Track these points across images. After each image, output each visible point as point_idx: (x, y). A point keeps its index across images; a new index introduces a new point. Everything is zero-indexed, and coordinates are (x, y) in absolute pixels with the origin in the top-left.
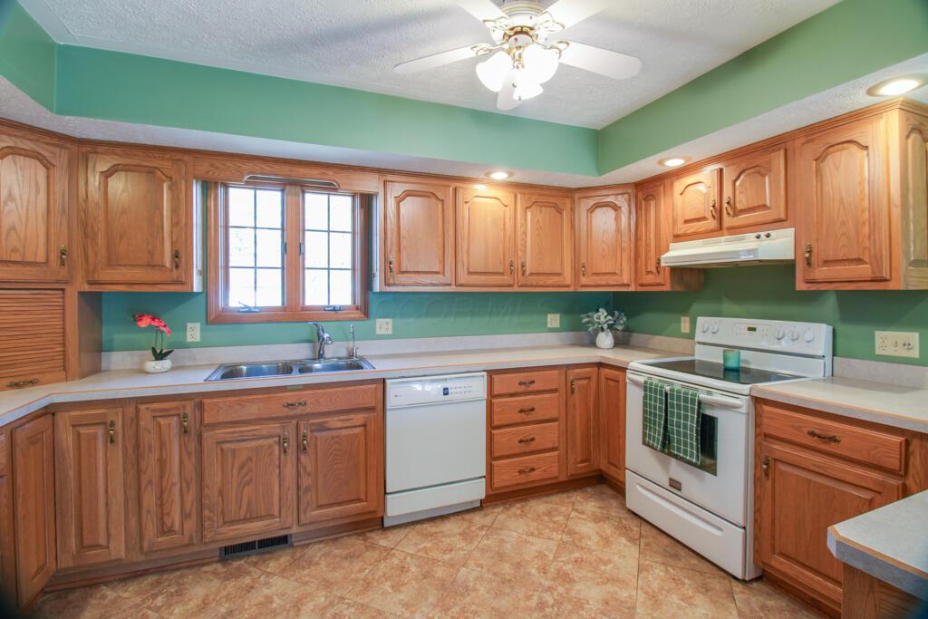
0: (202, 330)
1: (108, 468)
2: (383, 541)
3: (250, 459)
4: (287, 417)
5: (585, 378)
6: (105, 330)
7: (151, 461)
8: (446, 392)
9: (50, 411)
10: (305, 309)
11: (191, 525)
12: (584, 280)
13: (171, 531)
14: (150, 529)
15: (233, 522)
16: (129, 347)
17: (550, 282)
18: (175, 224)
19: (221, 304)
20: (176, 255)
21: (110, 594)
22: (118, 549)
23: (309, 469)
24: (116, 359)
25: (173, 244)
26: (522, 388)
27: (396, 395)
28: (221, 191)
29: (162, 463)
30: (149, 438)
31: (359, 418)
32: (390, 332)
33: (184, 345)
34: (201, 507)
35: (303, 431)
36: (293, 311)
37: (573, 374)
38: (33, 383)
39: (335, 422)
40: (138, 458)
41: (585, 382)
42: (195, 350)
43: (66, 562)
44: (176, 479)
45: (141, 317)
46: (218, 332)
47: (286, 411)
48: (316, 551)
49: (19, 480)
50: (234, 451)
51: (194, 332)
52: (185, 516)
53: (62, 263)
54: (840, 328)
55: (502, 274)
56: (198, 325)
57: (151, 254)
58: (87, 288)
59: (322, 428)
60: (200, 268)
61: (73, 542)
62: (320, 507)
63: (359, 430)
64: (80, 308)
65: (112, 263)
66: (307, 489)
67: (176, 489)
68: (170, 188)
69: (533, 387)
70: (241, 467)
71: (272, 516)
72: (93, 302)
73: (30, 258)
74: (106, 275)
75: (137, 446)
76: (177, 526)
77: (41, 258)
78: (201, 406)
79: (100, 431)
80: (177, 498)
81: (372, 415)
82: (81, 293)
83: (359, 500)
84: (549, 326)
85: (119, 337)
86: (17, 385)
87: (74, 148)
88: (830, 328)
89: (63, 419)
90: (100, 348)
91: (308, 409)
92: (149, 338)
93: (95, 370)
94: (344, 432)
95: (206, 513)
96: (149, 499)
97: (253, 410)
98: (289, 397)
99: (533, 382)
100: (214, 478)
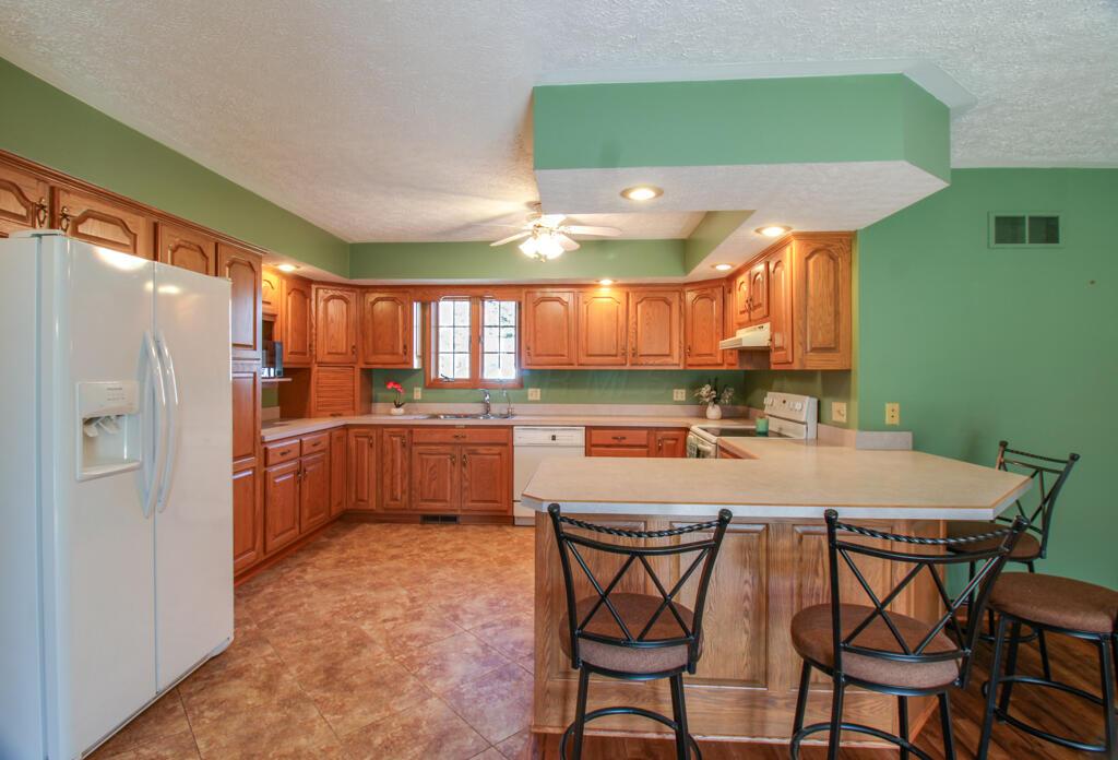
0: (422, 393)
1: (369, 460)
2: (509, 529)
3: (435, 465)
4: (455, 444)
5: (673, 439)
6: (374, 390)
7: (388, 459)
8: (554, 438)
9: (346, 427)
10: (482, 380)
11: (406, 497)
12: (690, 361)
13: (396, 500)
14: (387, 497)
15: (426, 500)
16: (385, 401)
17: (657, 362)
18: (405, 329)
19: (433, 376)
20: (405, 347)
21: (368, 526)
22: (372, 504)
23: (467, 476)
24: (379, 407)
25: (404, 341)
26: (616, 442)
27: (521, 437)
28: (433, 304)
29: (393, 461)
30: (387, 447)
31: (496, 449)
32: (538, 398)
33: (412, 401)
34: (411, 489)
35: (464, 453)
36: (475, 382)
37: (660, 435)
38: (340, 415)
39: (481, 450)
40: (383, 456)
41: (673, 442)
42: (418, 405)
43: (350, 506)
44: (399, 471)
45: (388, 384)
46: (431, 394)
47: (454, 440)
48: (470, 530)
49: (333, 455)
50: (427, 460)
51: (418, 393)
52: (403, 492)
53: (353, 353)
54: (822, 399)
55: (616, 356)
56: (420, 389)
57: (393, 347)
58: (364, 366)
59: (474, 453)
60: (419, 354)
61: (353, 496)
62: (473, 501)
63: (497, 457)
64: (361, 377)
65: (375, 352)
66: (466, 488)
67: (399, 476)
68: (403, 309)
69: (624, 442)
70: (431, 469)
71: (446, 501)
72: (368, 374)
73: (339, 351)
74: (373, 359)
75: (382, 450)
76: (399, 498)
77: (344, 351)
78: (411, 432)
79: (366, 440)
80: (399, 480)
81: (504, 448)
82: (362, 369)
83: (495, 502)
84: (675, 399)
85: (381, 395)
86: (333, 415)
87: (358, 290)
88: (815, 400)
89: (352, 432)
90: (371, 400)
91: (467, 440)
92: (392, 396)
93: (369, 412)
94: (488, 457)
95: (413, 492)
96: (387, 481)
97: (437, 437)
98: (456, 432)
99: (624, 438)
100: (417, 473)
